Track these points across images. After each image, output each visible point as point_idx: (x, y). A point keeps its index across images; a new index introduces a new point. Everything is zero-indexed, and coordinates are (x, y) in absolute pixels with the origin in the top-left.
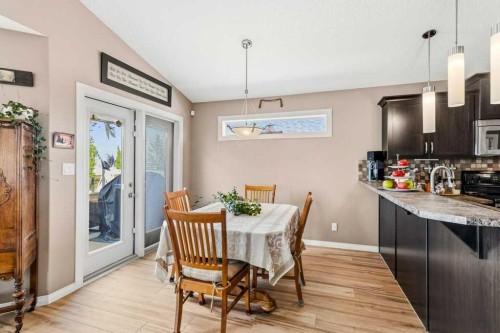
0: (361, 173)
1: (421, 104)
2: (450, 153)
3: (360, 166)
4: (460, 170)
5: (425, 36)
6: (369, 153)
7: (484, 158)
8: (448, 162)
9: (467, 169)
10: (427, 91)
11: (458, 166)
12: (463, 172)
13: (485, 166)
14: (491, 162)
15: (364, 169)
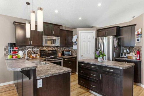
0: (5, 52)
1: (26, 27)
2: (37, 45)
3: (5, 49)
4: (40, 50)
5: (27, 3)
6: (8, 43)
7: (46, 46)
8: (37, 47)
9: (42, 50)
10: (27, 23)
11: (40, 49)
12: (41, 50)
13: (46, 49)
14: (47, 47)
15: (7, 50)
